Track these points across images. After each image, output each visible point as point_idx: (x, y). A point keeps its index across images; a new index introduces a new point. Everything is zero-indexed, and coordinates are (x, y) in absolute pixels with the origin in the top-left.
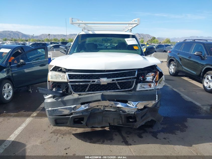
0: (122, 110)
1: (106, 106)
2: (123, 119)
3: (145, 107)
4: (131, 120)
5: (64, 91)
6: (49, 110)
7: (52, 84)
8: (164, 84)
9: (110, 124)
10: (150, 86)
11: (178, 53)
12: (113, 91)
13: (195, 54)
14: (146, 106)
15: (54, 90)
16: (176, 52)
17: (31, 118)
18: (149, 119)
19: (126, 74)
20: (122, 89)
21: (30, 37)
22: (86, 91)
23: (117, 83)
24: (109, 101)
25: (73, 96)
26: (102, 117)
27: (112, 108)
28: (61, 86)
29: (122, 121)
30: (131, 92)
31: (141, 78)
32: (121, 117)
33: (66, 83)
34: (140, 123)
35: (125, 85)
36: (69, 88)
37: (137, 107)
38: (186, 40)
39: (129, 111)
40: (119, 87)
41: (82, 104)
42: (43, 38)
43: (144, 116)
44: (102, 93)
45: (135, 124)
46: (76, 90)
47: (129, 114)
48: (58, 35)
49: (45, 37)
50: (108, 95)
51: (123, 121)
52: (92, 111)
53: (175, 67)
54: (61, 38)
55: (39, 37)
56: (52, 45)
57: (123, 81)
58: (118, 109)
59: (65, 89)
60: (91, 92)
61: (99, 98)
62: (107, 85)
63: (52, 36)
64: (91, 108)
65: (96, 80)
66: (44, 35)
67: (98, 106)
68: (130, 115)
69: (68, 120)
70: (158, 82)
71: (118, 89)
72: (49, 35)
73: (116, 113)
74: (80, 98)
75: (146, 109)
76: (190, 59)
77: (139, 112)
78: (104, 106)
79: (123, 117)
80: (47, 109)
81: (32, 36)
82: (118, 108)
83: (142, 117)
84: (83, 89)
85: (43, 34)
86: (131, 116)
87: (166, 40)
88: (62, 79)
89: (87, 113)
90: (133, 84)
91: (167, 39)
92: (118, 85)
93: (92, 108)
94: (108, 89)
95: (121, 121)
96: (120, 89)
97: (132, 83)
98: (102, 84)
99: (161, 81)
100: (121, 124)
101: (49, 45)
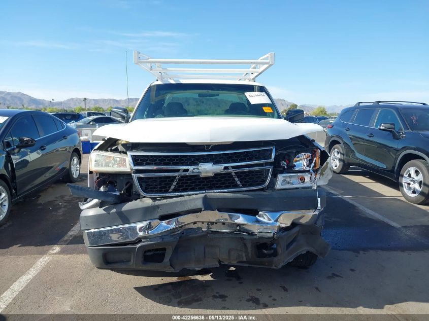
0: (247, 230)
1: (213, 222)
2: (250, 250)
3: (294, 224)
4: (265, 252)
5: (122, 192)
6: (91, 232)
7: (98, 178)
8: (330, 177)
9: (222, 263)
10: (302, 180)
11: (346, 128)
12: (225, 190)
13: (381, 127)
14: (296, 222)
15: (102, 189)
16: (344, 125)
17: (48, 258)
18: (303, 250)
19: (252, 155)
20: (244, 186)
21: (47, 105)
22: (170, 190)
23: (233, 174)
24: (220, 210)
25: (143, 202)
26: (204, 248)
27: (225, 226)
28: (116, 182)
29: (247, 253)
30: (265, 193)
31: (284, 164)
32: (245, 245)
33: (128, 175)
34: (284, 258)
35: (250, 179)
36: (133, 187)
37: (278, 224)
38: (362, 103)
39: (261, 232)
40: (239, 183)
41: (162, 218)
42: (71, 106)
43: (292, 243)
44: (205, 194)
45: (275, 259)
46: (148, 188)
47: (262, 238)
48: (104, 101)
49: (77, 104)
50: (218, 199)
51: (250, 255)
52: (183, 233)
53: (342, 156)
54: (109, 106)
55: (65, 104)
56: (91, 118)
57: (247, 169)
58: (238, 228)
59: (125, 187)
60: (180, 194)
61: (199, 204)
62: (212, 177)
63: (91, 103)
64: (181, 227)
65: (191, 168)
66: (75, 100)
67: (195, 223)
68: (265, 241)
69: (133, 253)
70: (319, 172)
71: (237, 186)
72: (85, 99)
73: (233, 236)
74: (158, 207)
75: (296, 229)
76: (371, 139)
77: (283, 234)
78: (209, 222)
79: (249, 245)
80: (86, 231)
81: (50, 102)
82: (239, 225)
83: (288, 246)
84: (164, 187)
85: (72, 99)
86: (265, 244)
87: (318, 109)
88: (119, 166)
89: (172, 238)
90: (267, 177)
91: (320, 107)
92: (236, 179)
93: (183, 228)
94: (215, 187)
95: (244, 254)
96: (241, 187)
97: (264, 174)
98: (203, 175)
99: (324, 170)
100: (245, 260)
101: (85, 117)
